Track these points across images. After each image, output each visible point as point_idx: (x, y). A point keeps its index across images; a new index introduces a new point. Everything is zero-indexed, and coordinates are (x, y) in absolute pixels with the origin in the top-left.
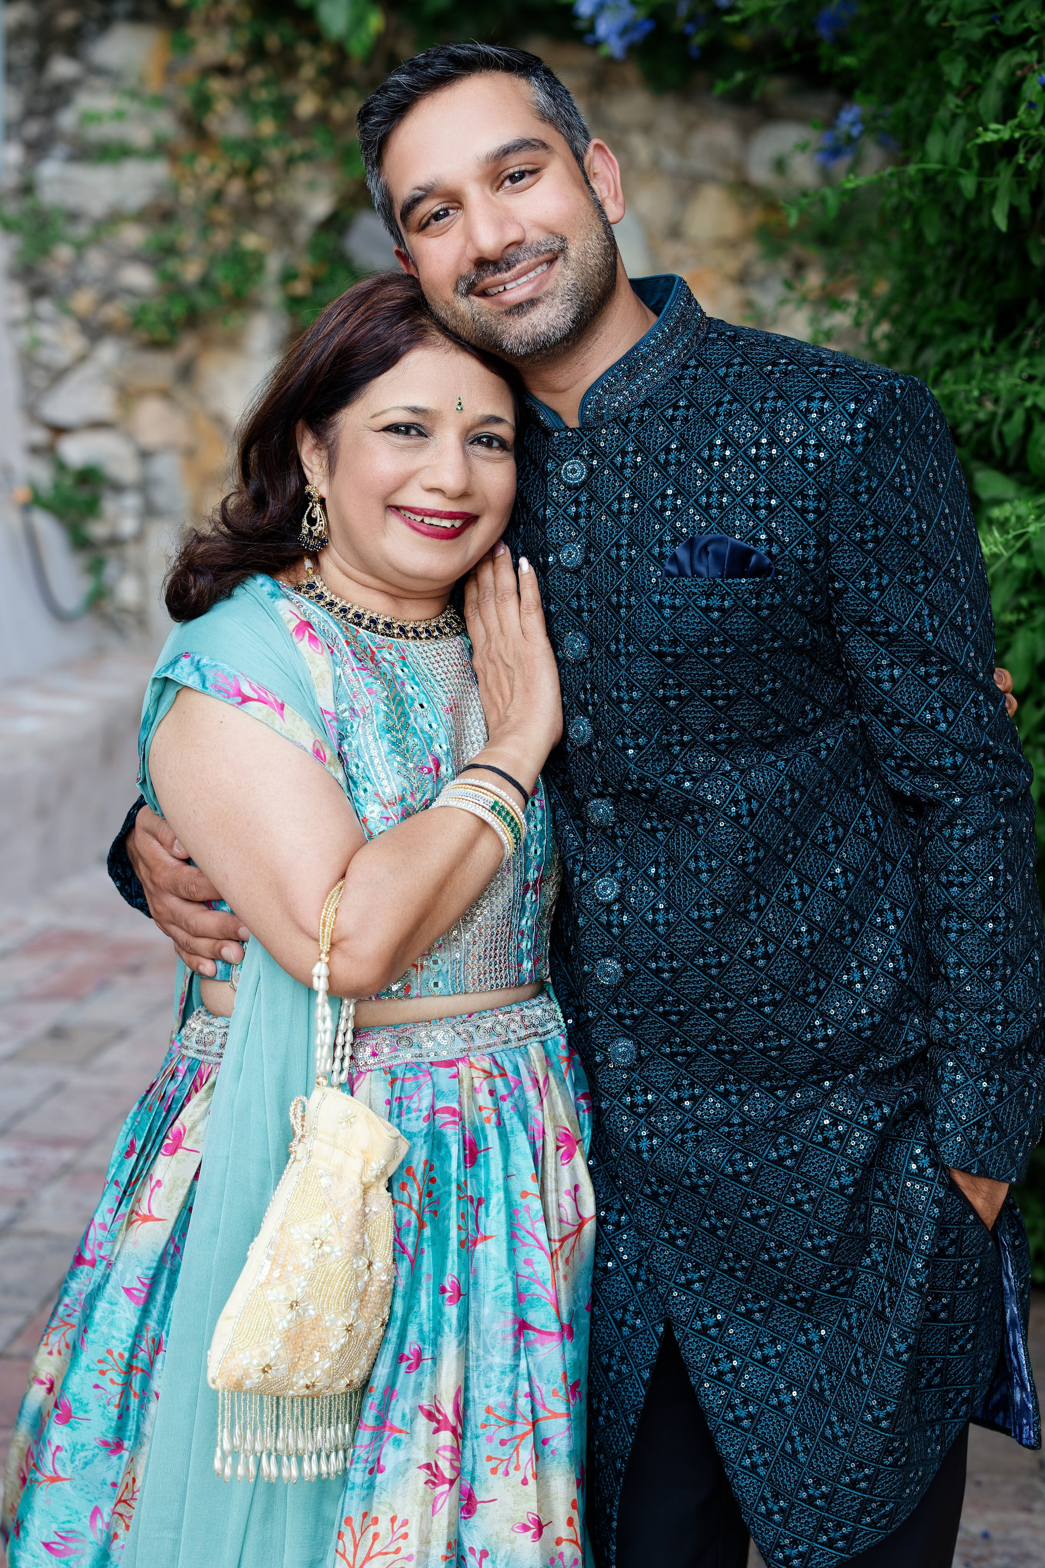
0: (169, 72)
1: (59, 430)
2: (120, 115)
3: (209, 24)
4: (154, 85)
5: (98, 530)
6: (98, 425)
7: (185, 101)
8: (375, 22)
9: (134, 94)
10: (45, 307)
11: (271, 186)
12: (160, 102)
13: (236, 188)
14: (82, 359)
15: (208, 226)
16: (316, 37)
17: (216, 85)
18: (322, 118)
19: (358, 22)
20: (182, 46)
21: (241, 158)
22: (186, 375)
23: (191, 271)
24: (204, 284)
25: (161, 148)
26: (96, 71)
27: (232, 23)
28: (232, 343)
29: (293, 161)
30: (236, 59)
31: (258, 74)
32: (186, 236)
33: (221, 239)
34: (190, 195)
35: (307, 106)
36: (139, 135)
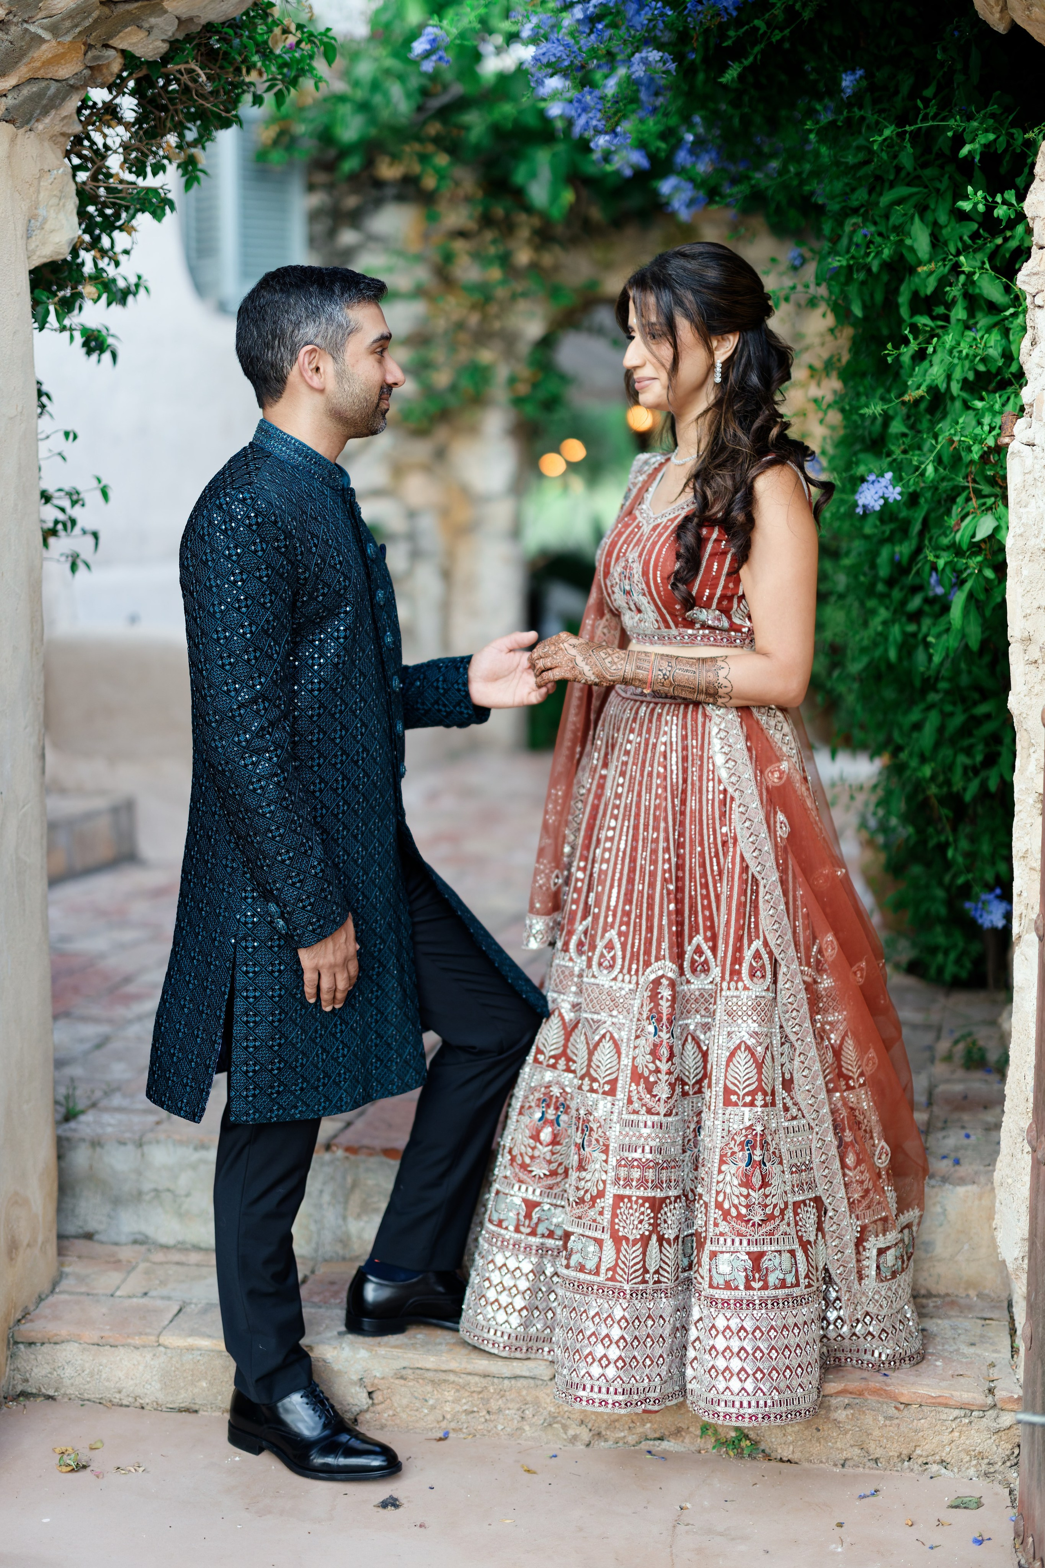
0: (425, 237)
2: (390, 269)
3: (453, 201)
4: (415, 247)
6: (378, 493)
7: (437, 258)
8: (568, 196)
9: (400, 253)
11: (498, 316)
12: (419, 258)
13: (474, 319)
15: (453, 347)
16: (528, 208)
17: (459, 245)
18: (534, 267)
19: (554, 197)
20: (432, 217)
21: (477, 297)
22: (441, 454)
23: (442, 379)
24: (453, 388)
25: (419, 292)
26: (373, 238)
27: (468, 199)
28: (474, 430)
29: (514, 297)
30: (472, 225)
31: (489, 235)
32: (438, 354)
33: (464, 355)
34: (441, 324)
35: (523, 257)
36: (404, 282)
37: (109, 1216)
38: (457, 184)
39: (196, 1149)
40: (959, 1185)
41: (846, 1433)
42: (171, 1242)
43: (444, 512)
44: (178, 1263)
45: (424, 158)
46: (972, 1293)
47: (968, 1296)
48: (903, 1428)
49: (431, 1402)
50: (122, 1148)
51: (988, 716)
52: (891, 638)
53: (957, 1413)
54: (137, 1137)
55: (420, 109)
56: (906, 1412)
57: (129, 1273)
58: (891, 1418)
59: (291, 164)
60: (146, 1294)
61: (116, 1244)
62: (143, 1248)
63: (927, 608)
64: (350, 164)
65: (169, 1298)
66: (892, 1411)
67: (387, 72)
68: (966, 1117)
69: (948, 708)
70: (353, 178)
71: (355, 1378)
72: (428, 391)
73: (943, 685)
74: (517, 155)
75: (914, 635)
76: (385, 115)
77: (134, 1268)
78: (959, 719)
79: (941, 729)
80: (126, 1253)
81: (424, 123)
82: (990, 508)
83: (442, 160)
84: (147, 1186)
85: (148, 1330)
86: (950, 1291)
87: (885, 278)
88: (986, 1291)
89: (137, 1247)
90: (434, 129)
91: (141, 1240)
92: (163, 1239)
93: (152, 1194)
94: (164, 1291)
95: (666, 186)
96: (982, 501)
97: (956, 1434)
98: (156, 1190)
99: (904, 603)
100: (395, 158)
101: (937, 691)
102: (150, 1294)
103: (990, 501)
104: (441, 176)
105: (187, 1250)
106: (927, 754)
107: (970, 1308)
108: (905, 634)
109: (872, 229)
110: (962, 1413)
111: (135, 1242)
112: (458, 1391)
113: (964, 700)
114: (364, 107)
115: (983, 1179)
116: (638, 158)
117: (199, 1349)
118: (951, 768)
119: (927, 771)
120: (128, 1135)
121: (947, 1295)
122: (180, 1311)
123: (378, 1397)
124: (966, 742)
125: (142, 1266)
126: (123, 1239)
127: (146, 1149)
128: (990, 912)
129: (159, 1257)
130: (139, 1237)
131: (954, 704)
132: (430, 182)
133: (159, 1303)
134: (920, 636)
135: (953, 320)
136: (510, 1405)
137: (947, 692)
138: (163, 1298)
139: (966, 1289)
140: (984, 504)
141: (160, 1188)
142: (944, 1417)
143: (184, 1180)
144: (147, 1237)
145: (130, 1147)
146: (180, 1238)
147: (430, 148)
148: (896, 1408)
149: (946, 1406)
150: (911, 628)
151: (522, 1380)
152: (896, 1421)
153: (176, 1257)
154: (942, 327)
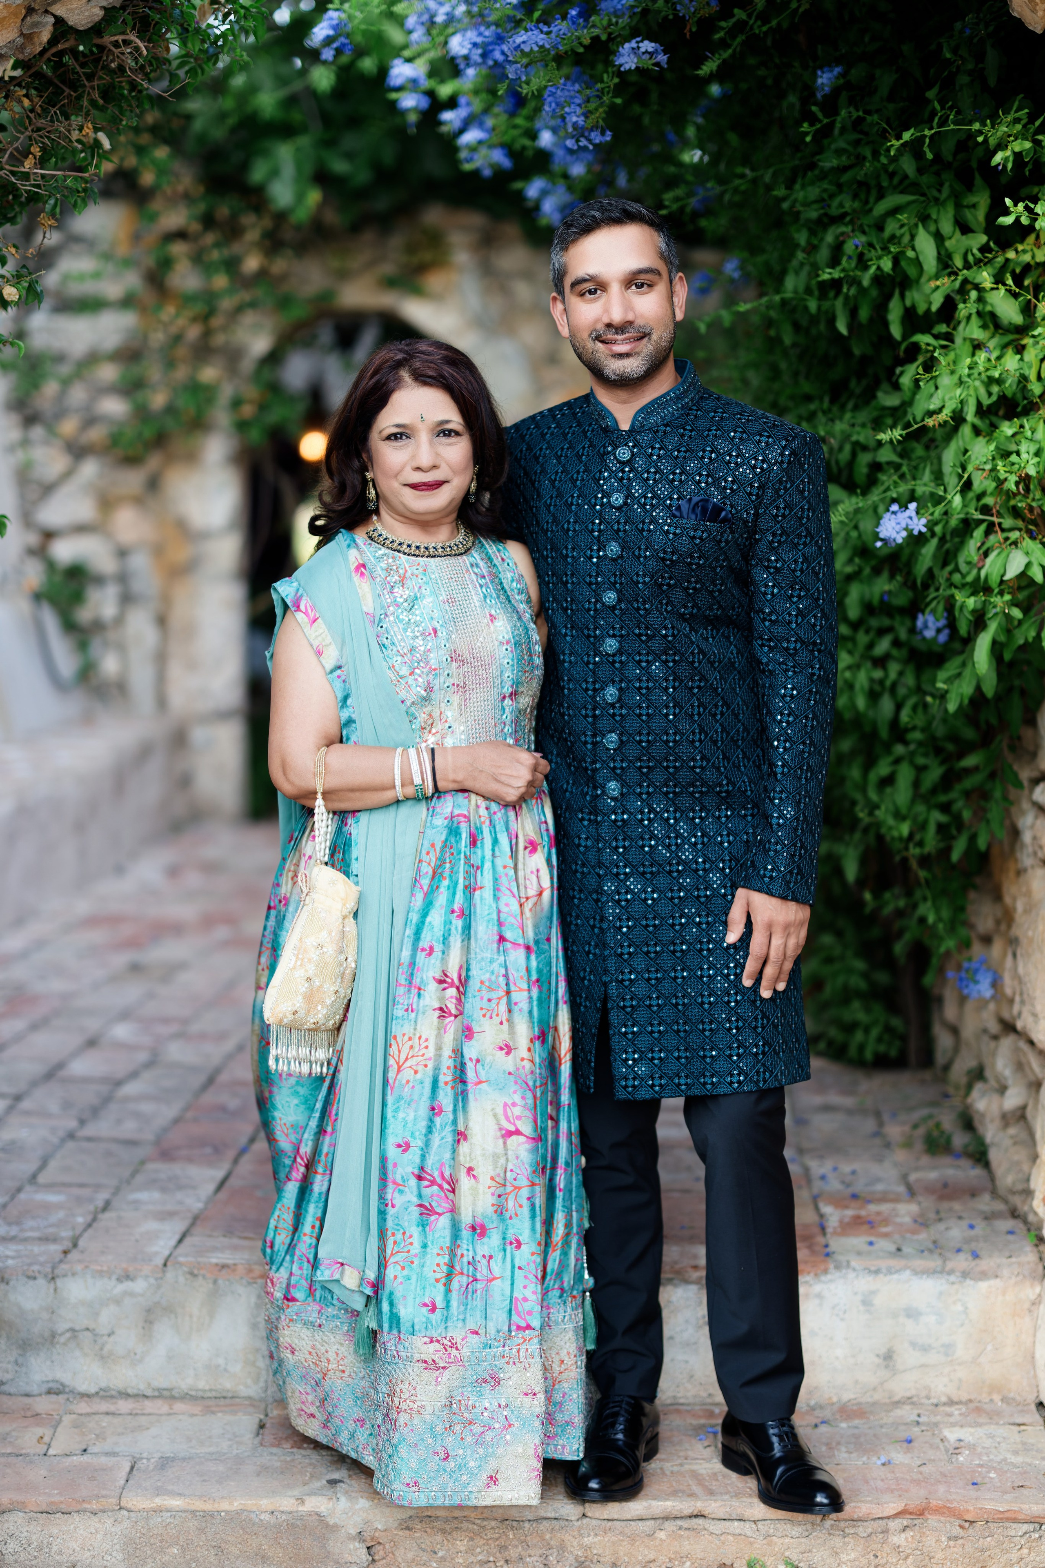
0: (136, 238)
1: (49, 535)
2: (97, 275)
3: (173, 201)
4: (123, 250)
5: (84, 615)
6: (81, 529)
7: (150, 261)
8: (314, 197)
9: (107, 257)
10: (38, 432)
11: (222, 330)
12: (127, 263)
13: (194, 332)
14: (67, 475)
15: (170, 364)
16: (262, 208)
17: (178, 249)
18: (265, 273)
19: (301, 197)
20: (146, 216)
21: (199, 308)
22: (154, 484)
23: (158, 400)
24: (170, 410)
25: (127, 302)
26: (74, 238)
27: (188, 198)
28: (192, 458)
29: (239, 310)
30: (195, 227)
31: (210, 238)
32: (154, 372)
33: (181, 373)
34: (158, 338)
35: (252, 263)
36: (113, 290)
37: (16, 1362)
38: (176, 180)
39: (119, 1280)
40: (980, 1280)
41: (907, 1558)
42: (93, 1390)
43: (158, 550)
44: (107, 1414)
46: (997, 1398)
47: (991, 1400)
48: (969, 1548)
49: (440, 1554)
50: (31, 1283)
51: (976, 769)
52: (857, 687)
53: (1026, 1527)
54: (48, 1270)
56: (971, 1531)
57: (56, 1427)
58: (956, 1538)
60: (85, 1450)
61: (27, 1395)
62: (61, 1398)
63: (895, 652)
65: (114, 1454)
66: (957, 1531)
68: (957, 1206)
69: (921, 761)
71: (353, 1532)
72: (142, 413)
73: (917, 735)
75: (881, 682)
77: (59, 1422)
78: (935, 773)
79: (916, 784)
80: (43, 1405)
82: (1015, 543)
83: (162, 153)
84: (62, 1327)
85: (104, 1492)
86: (972, 1397)
87: (874, 293)
88: (1011, 1395)
89: (53, 1398)
91: (56, 1390)
92: (83, 1388)
93: (68, 1335)
94: (107, 1446)
95: (533, 189)
96: (1005, 535)
97: (1025, 1551)
98: (72, 1330)
99: (871, 646)
101: (906, 743)
102: (89, 1451)
103: (1014, 535)
104: (162, 171)
105: (112, 1397)
106: (904, 811)
107: (998, 1413)
108: (872, 680)
109: (863, 239)
110: (1031, 1527)
111: (49, 1392)
112: (472, 1539)
113: (938, 751)
115: (1006, 1272)
116: (498, 157)
117: (168, 1511)
118: (923, 826)
119: (905, 829)
120: (36, 1268)
121: (970, 1401)
122: (132, 1468)
123: (379, 1552)
124: (943, 798)
125: (67, 1419)
126: (35, 1389)
127: (59, 1282)
128: (976, 982)
129: (83, 1407)
130: (51, 1385)
131: (926, 755)
132: (147, 178)
133: (103, 1460)
134: (888, 683)
135: (958, 340)
136: (532, 1552)
137: (920, 744)
138: (107, 1454)
139: (990, 1393)
140: (1007, 539)
141: (77, 1328)
142: (1013, 1533)
143: (106, 1317)
144: (62, 1385)
145: (41, 1281)
146: (103, 1385)
147: (147, 140)
148: (961, 1527)
149: (1015, 1520)
150: (878, 674)
151: (545, 1522)
152: (960, 1542)
153: (104, 1406)
154: (944, 347)
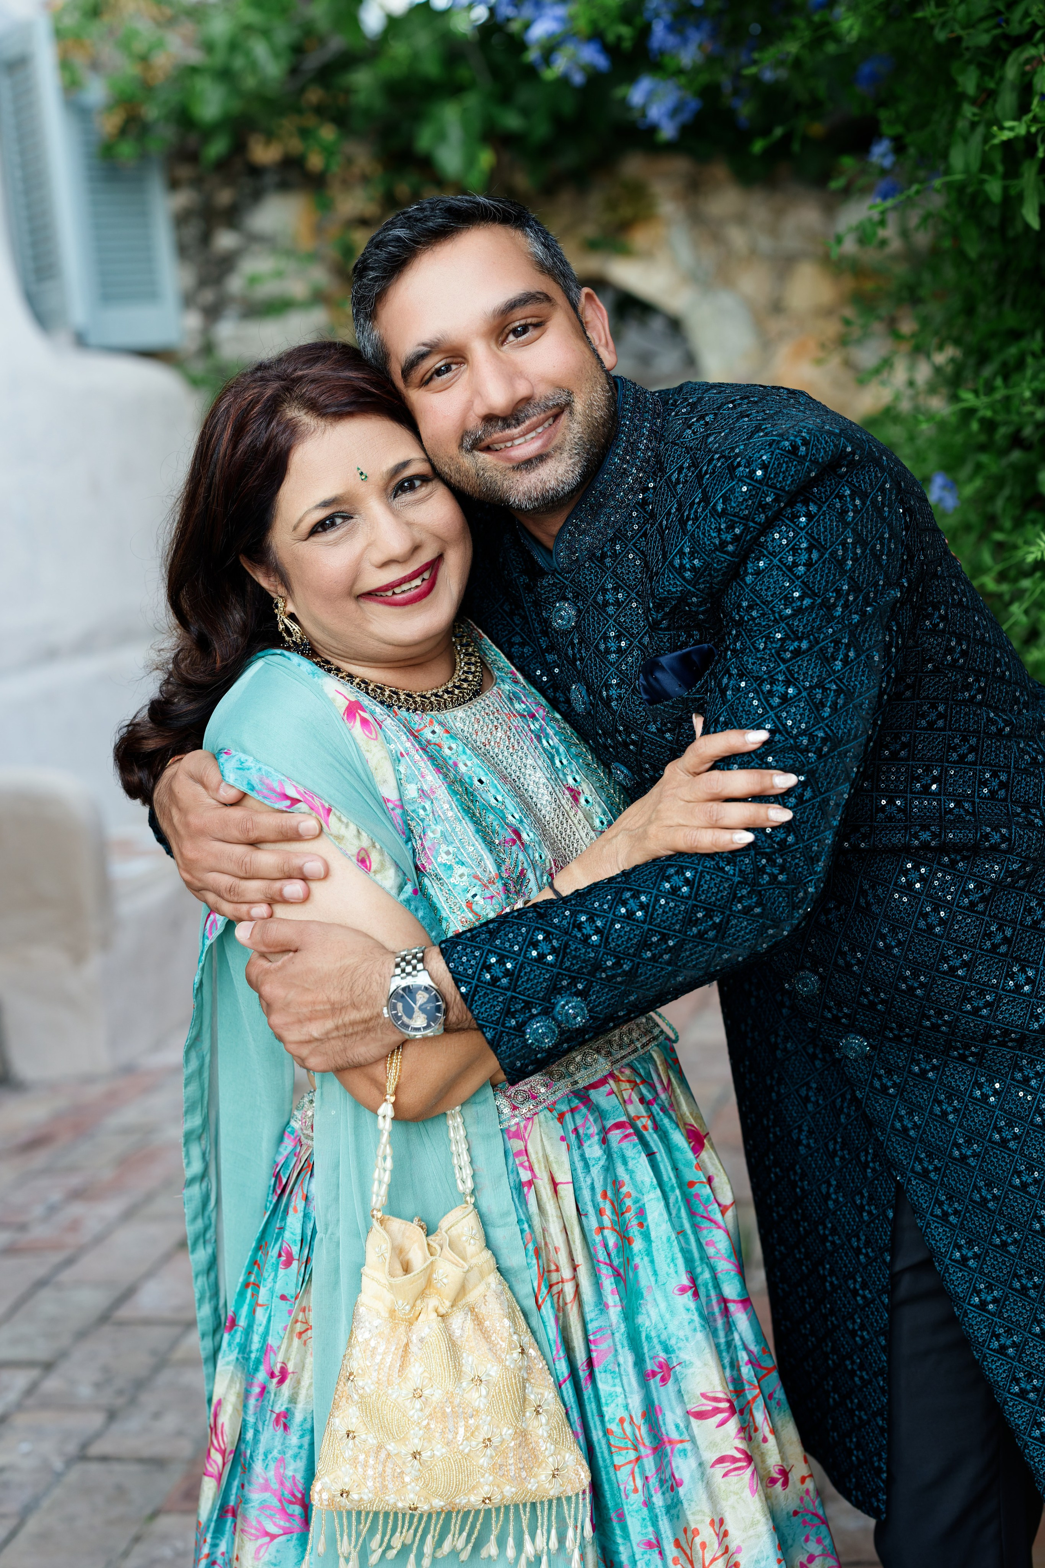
0: (319, 230)
2: (279, 274)
3: (346, 184)
4: (306, 243)
7: (333, 252)
8: (487, 158)
9: (289, 253)
12: (313, 257)
16: (438, 180)
17: (359, 238)
19: (470, 162)
20: (325, 205)
25: (319, 298)
26: (254, 238)
27: (365, 179)
30: (374, 210)
36: (297, 288)
38: (349, 161)
45: (305, 133)
55: (294, 71)
59: (144, 157)
64: (217, 148)
67: (248, 28)
70: (222, 165)
74: (418, 116)
76: (250, 82)
81: (302, 90)
83: (328, 133)
90: (314, 95)
100: (270, 136)
104: (329, 152)
114: (225, 75)
132: (315, 162)
147: (311, 121)
